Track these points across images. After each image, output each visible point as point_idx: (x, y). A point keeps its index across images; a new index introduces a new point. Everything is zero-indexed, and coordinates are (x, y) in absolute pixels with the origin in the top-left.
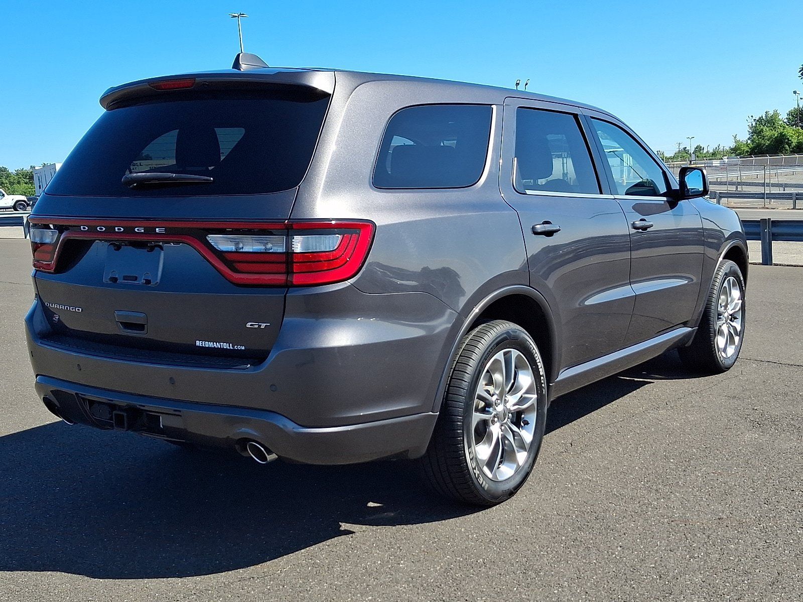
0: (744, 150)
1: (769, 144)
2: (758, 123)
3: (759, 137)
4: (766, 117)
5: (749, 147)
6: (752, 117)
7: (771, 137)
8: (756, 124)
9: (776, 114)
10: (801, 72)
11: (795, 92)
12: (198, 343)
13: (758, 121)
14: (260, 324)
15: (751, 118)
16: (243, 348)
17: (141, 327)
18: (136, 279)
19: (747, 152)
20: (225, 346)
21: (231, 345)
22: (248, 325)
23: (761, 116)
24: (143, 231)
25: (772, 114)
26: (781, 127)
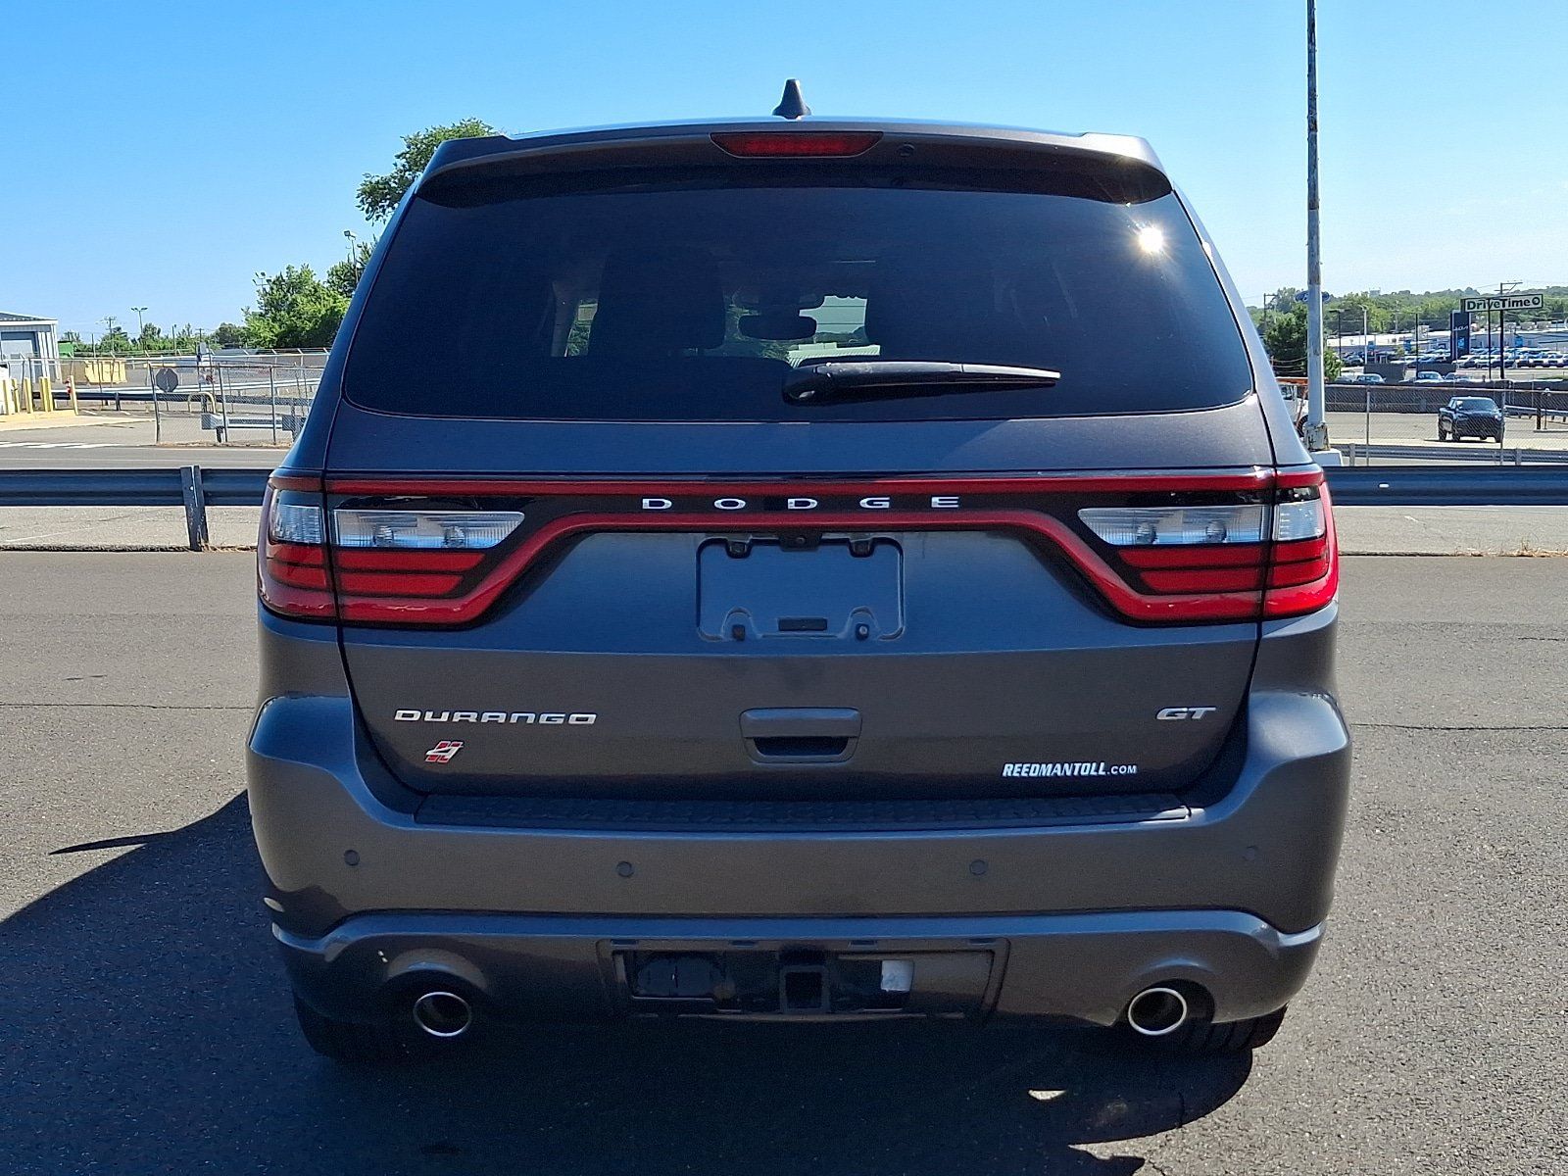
0: (265, 338)
1: (312, 328)
2: (275, 287)
3: (292, 314)
4: (289, 277)
5: (272, 332)
6: (263, 274)
7: (314, 316)
8: (272, 289)
9: (306, 274)
10: (360, 199)
11: (347, 234)
12: (1009, 770)
13: (274, 283)
14: (1191, 709)
15: (261, 276)
16: (1133, 770)
17: (833, 744)
18: (821, 625)
19: (272, 341)
20: (1087, 769)
21: (1102, 764)
22: (1163, 715)
23: (279, 275)
24: (886, 505)
25: (300, 272)
26: (328, 296)
